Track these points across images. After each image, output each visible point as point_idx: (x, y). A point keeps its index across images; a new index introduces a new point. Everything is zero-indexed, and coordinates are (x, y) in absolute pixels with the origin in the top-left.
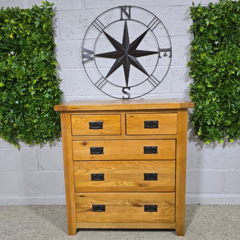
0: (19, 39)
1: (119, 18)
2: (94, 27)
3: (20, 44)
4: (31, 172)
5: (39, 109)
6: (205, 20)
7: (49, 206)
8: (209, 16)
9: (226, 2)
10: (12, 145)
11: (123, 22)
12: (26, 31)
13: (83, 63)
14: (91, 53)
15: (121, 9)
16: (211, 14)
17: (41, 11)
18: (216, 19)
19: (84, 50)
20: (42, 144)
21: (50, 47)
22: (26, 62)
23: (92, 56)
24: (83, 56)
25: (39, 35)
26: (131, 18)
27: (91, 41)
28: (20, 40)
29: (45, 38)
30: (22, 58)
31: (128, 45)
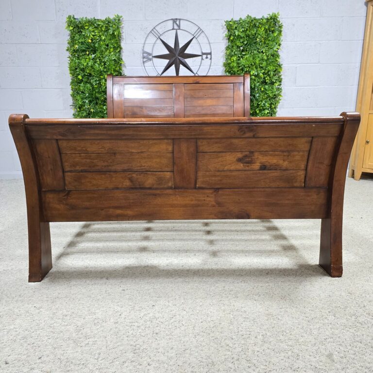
1: (171, 28)
2: (152, 34)
3: (96, 47)
6: (235, 31)
8: (238, 28)
9: (250, 18)
11: (175, 31)
13: (143, 63)
15: (173, 21)
17: (113, 21)
19: (144, 52)
21: (119, 49)
23: (151, 57)
24: (144, 58)
26: (181, 29)
27: (150, 46)
31: (178, 49)
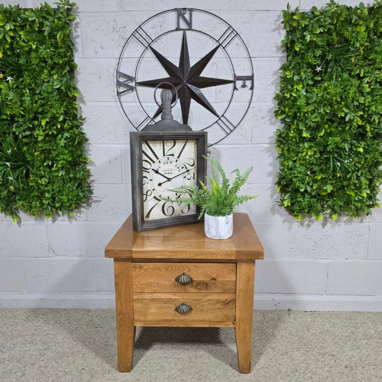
0: (20, 55)
1: (174, 27)
2: (136, 39)
3: (21, 64)
4: (38, 259)
5: (50, 164)
6: (305, 34)
7: (65, 310)
8: (310, 28)
9: (336, 7)
10: (9, 218)
11: (181, 33)
12: (31, 43)
13: (118, 95)
14: (131, 79)
15: (178, 13)
16: (313, 24)
17: (55, 11)
18: (321, 32)
19: (120, 74)
20: (54, 216)
21: (68, 68)
22: (30, 91)
23: (133, 84)
24: (119, 84)
25: (50, 51)
26: (193, 29)
27: (131, 62)
28: (22, 56)
29: (60, 56)
30: (24, 85)
31: (187, 69)
